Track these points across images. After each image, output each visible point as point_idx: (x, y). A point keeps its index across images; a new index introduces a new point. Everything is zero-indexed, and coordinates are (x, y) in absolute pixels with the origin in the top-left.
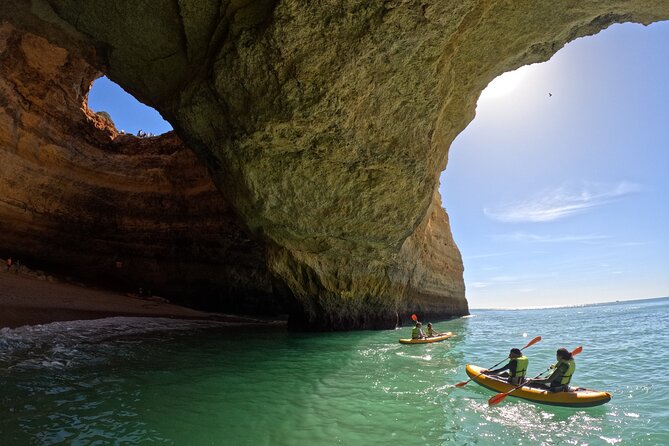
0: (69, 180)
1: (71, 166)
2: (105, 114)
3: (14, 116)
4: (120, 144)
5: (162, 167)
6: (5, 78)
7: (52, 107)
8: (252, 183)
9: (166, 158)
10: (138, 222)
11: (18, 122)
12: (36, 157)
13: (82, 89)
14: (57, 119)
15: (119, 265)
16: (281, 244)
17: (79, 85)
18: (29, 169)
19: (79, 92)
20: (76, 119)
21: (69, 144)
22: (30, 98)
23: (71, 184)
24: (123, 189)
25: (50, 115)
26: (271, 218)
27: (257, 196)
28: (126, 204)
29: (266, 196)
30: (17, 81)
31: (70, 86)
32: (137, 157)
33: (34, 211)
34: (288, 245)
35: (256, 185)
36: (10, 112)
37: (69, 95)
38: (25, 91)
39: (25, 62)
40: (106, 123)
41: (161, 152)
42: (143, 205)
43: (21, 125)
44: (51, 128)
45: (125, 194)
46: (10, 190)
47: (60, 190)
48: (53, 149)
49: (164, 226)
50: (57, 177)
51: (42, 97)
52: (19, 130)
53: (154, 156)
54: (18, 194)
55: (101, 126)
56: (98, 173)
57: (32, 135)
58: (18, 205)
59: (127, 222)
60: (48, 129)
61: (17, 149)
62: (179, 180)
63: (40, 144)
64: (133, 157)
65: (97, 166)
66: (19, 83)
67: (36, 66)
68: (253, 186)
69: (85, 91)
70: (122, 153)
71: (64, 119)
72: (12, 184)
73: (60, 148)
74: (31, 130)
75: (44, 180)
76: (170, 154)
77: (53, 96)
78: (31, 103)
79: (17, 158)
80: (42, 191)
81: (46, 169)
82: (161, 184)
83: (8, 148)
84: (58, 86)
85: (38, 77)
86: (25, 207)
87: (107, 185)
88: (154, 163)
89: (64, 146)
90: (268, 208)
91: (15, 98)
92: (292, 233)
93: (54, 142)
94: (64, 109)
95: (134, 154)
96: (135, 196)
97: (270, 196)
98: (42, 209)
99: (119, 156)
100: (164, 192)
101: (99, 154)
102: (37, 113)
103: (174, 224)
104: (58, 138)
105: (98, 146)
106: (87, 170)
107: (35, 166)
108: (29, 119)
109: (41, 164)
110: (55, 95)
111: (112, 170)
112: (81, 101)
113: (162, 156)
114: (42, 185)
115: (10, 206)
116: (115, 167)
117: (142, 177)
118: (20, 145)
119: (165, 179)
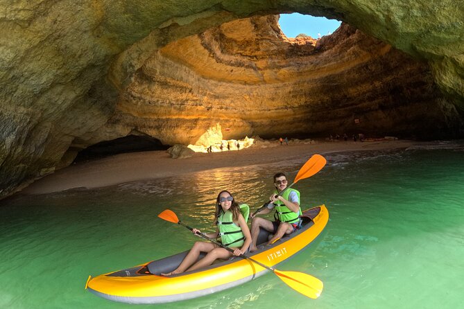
0: (304, 82)
1: (300, 74)
2: (301, 35)
3: (252, 67)
4: (321, 46)
5: (355, 44)
6: (232, 54)
7: (267, 51)
8: (368, 7)
9: (354, 37)
10: (359, 88)
11: (256, 69)
12: (278, 80)
13: (276, 31)
14: (276, 54)
15: (357, 121)
16: (440, 53)
17: (272, 30)
18: (277, 87)
19: (276, 34)
20: (286, 48)
21: (292, 63)
22: (253, 54)
23: (306, 84)
24: (339, 71)
25: (270, 55)
26: (410, 29)
27: (381, 16)
28: (345, 79)
29: (388, 11)
30: (239, 52)
31: (268, 34)
32: (336, 47)
33: (292, 107)
34: (448, 52)
35: (372, 6)
36: (248, 67)
37: (272, 39)
38: (248, 53)
39: (236, 41)
40: (305, 39)
41: (349, 35)
42: (357, 76)
43: (259, 69)
44: (276, 61)
45: (342, 74)
46: (274, 103)
47: (302, 90)
48: (283, 71)
49: (377, 84)
50: (295, 84)
51: (258, 49)
52: (260, 72)
53: (345, 40)
54: (279, 103)
55: (303, 43)
56: (319, 69)
57: (268, 70)
58: (282, 108)
59: (352, 91)
60: (274, 62)
61: (264, 81)
62: (371, 47)
63: (276, 72)
64: (334, 49)
65: (315, 66)
66: (241, 52)
67: (242, 39)
68: (370, 9)
69: (278, 31)
70: (326, 50)
71: (280, 53)
72: (273, 99)
73: (288, 68)
74: (266, 68)
75: (290, 89)
76: (354, 33)
77: (264, 46)
78: (256, 56)
79: (267, 85)
80: (291, 95)
81: (287, 83)
82: (361, 55)
83: (260, 83)
84: (262, 39)
85: (248, 43)
86: (286, 108)
87: (327, 74)
88: (348, 45)
89: (289, 66)
90: (399, 21)
91: (245, 59)
92: (442, 35)
93: (283, 67)
94: (275, 48)
95: (334, 46)
96: (349, 72)
97: (392, 8)
98: (296, 105)
99: (325, 53)
100: (366, 60)
101: (313, 58)
102: (262, 58)
103: (384, 80)
104: (283, 63)
105: (309, 54)
106: (311, 71)
107: (280, 84)
108: (261, 64)
109: (283, 82)
110: (264, 44)
111: (326, 64)
112: (281, 38)
113: (351, 37)
114: (290, 92)
115: (278, 111)
116: (327, 61)
117: (346, 58)
118: (265, 79)
119: (362, 51)
